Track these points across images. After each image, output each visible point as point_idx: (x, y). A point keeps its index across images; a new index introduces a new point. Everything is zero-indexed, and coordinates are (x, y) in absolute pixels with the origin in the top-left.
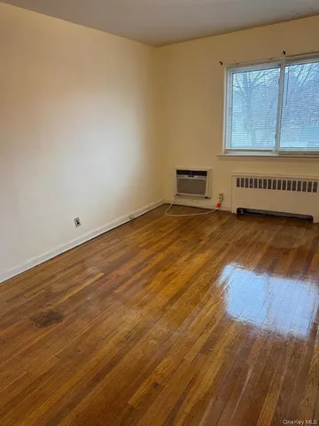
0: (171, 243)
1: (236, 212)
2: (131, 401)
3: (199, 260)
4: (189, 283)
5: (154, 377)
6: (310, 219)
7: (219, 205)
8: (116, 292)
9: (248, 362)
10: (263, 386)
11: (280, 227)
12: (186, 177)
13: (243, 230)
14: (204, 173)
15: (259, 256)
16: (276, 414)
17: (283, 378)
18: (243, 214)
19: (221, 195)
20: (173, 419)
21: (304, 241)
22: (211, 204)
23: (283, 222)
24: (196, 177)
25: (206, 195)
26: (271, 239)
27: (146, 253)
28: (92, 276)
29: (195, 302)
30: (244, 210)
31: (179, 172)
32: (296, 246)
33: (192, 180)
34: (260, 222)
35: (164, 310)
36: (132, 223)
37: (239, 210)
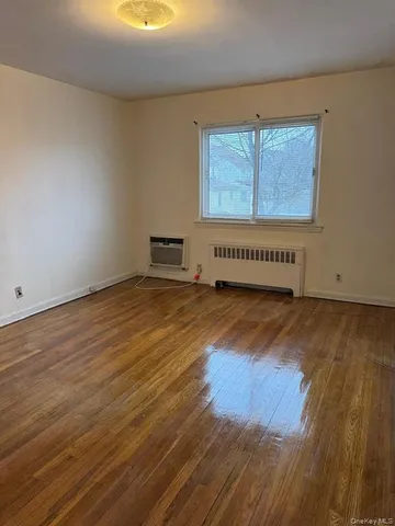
0: (131, 318)
1: (214, 285)
2: (36, 475)
3: (159, 334)
4: (139, 358)
5: (70, 451)
6: (290, 293)
7: (197, 277)
8: (51, 368)
9: (178, 432)
10: (186, 453)
11: (257, 301)
12: (161, 245)
13: (216, 303)
14: (180, 241)
15: (225, 329)
16: (191, 478)
17: (209, 446)
18: (222, 287)
19: (199, 266)
20: (79, 488)
21: (277, 315)
22: (189, 276)
23: (262, 296)
24: (171, 245)
25: (183, 266)
26: (243, 313)
27: (99, 328)
28: (26, 352)
29: (138, 377)
30: (224, 283)
31: (153, 240)
32: (267, 319)
33: (166, 248)
34: (238, 296)
35: (101, 385)
36: (92, 296)
37: (217, 283)
